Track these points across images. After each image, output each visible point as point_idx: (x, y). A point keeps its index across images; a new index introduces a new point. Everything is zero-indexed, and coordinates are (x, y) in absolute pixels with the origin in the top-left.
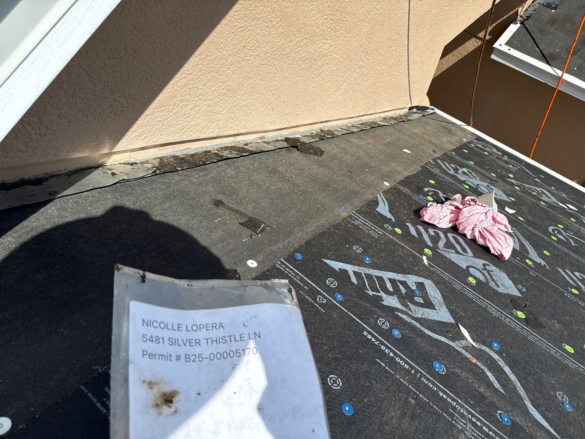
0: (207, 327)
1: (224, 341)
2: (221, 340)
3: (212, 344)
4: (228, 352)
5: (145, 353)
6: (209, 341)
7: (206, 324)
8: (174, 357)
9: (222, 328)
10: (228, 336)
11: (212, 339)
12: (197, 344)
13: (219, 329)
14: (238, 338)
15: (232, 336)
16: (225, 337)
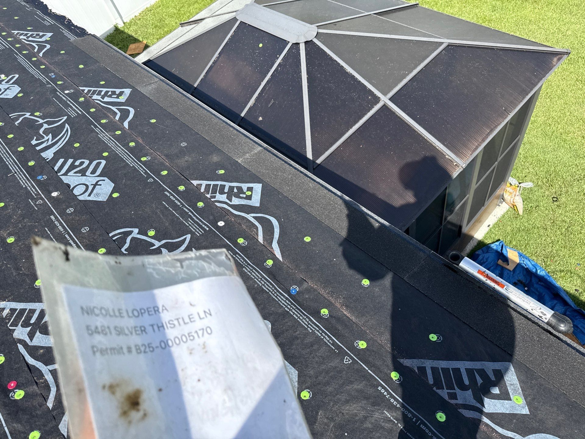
0: (148, 312)
1: (172, 326)
2: (169, 325)
3: (159, 330)
4: (180, 337)
5: (95, 349)
6: (156, 327)
7: (147, 309)
8: (125, 350)
9: (165, 311)
10: (175, 319)
11: (157, 325)
12: (144, 332)
13: (163, 312)
14: (187, 320)
15: (180, 318)
16: (172, 321)
